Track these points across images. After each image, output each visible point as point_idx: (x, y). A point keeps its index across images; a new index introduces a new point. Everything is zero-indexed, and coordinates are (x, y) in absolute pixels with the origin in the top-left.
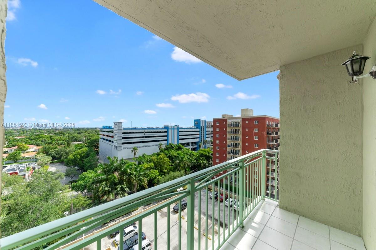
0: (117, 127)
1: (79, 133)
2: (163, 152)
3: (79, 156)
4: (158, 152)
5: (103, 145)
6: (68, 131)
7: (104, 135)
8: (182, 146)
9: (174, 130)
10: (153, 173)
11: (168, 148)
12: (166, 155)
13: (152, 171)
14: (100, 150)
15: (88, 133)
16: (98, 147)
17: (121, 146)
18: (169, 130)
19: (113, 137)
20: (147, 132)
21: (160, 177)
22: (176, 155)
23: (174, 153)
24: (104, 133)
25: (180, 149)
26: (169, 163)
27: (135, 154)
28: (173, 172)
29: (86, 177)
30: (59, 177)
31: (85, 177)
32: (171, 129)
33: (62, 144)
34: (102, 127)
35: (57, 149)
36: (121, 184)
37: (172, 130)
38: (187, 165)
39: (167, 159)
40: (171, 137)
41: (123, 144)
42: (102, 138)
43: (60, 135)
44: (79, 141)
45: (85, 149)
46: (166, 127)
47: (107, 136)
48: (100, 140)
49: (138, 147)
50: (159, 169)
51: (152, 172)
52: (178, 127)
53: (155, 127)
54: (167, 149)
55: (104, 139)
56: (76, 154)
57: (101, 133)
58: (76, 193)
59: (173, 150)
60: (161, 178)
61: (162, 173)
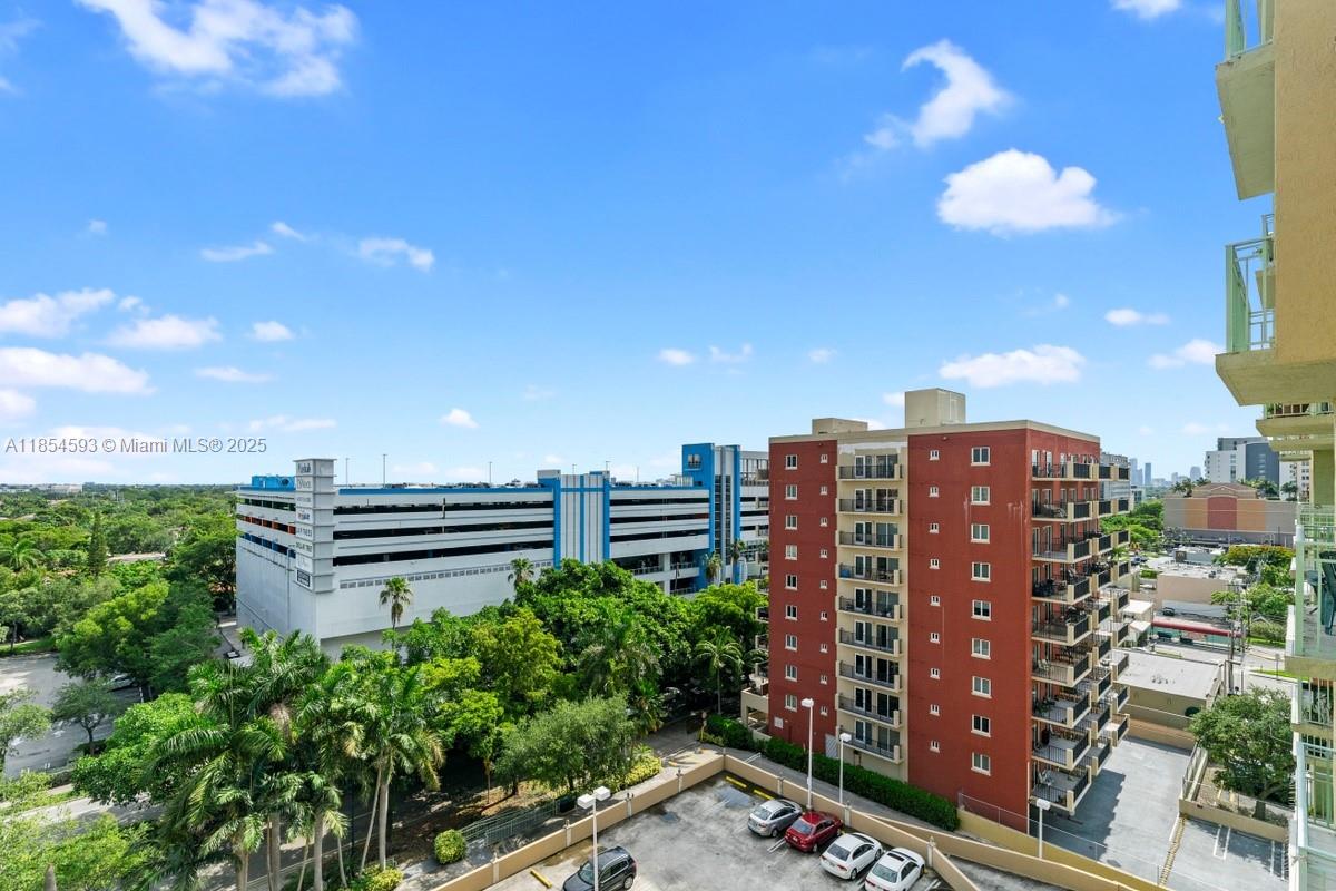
0: (311, 479)
1: (154, 512)
2: (530, 601)
3: (125, 625)
4: (506, 601)
5: (252, 566)
6: (107, 502)
7: (257, 521)
8: (621, 574)
9: (586, 494)
10: (474, 706)
11: (554, 584)
12: (541, 615)
13: (471, 697)
14: (239, 591)
15: (199, 509)
16: (231, 579)
17: (331, 575)
18: (563, 495)
19: (293, 531)
20: (456, 507)
21: (507, 728)
22: (592, 615)
23: (580, 607)
24: (256, 512)
25: (610, 585)
26: (554, 656)
27: (396, 611)
28: (571, 698)
29: (147, 731)
30: (20, 728)
31: (146, 727)
32: (574, 490)
33: (65, 563)
34: (249, 482)
35: (33, 589)
36: (302, 769)
37: (578, 494)
38: (643, 667)
39: (544, 638)
40: (570, 530)
41: (339, 561)
42: (247, 537)
43: (64, 518)
44: (148, 549)
45: (160, 588)
46: (548, 482)
47: (268, 524)
48: (240, 542)
49: (411, 579)
50: (508, 683)
51: (466, 701)
52: (605, 481)
53: (496, 482)
54: (549, 587)
55: (257, 540)
56: (112, 615)
57: (242, 509)
58: (97, 807)
59: (576, 593)
60: (514, 728)
61: (519, 708)
